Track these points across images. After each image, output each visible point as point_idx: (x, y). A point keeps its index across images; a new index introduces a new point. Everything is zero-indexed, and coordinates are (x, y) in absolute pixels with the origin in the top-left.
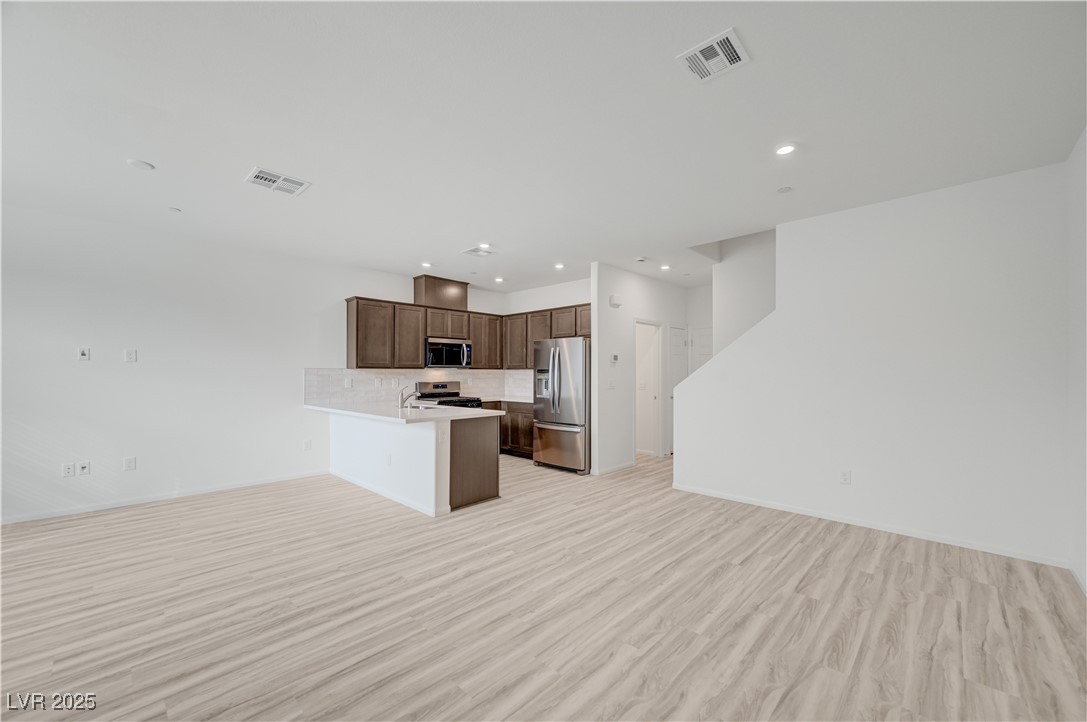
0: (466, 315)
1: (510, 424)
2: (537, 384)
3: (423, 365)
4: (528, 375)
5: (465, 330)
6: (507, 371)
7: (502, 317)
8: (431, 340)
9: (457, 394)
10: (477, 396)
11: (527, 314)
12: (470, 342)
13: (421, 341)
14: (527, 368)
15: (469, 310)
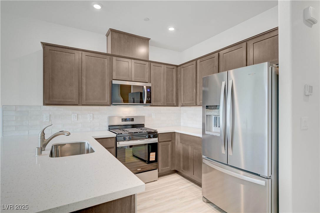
0: (147, 63)
1: (181, 152)
2: (206, 119)
3: (109, 103)
4: (198, 111)
5: (147, 75)
6: (182, 108)
7: (177, 66)
8: (114, 82)
9: (142, 126)
10: (155, 129)
11: (196, 60)
12: (149, 85)
13: (107, 83)
14: (196, 105)
15: (150, 60)
